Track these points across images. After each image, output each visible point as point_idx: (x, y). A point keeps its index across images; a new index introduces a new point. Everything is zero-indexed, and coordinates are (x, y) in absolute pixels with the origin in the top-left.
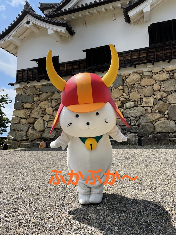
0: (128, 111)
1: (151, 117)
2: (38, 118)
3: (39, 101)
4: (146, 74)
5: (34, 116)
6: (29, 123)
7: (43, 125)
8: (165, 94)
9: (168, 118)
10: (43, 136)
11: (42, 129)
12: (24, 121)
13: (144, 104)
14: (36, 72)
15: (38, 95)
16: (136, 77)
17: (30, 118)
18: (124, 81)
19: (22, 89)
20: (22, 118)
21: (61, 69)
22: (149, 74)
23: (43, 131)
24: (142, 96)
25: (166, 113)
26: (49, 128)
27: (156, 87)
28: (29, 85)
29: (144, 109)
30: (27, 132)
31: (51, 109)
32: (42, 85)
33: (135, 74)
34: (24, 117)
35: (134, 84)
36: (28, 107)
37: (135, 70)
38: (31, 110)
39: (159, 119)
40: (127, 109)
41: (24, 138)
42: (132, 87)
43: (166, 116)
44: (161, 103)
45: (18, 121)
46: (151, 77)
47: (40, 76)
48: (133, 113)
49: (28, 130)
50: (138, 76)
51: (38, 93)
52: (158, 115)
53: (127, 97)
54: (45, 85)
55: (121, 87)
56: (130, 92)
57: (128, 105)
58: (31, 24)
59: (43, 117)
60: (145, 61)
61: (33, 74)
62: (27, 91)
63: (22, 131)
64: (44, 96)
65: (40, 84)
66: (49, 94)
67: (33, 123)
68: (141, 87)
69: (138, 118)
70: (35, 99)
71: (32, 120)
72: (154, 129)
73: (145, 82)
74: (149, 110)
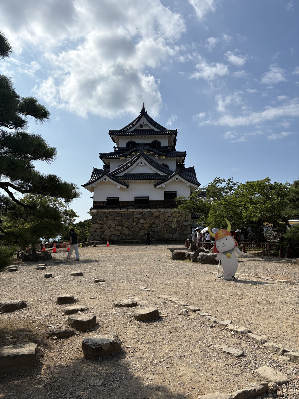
0: (154, 228)
1: (163, 232)
2: (107, 229)
3: (107, 220)
4: (162, 212)
5: (105, 228)
6: (102, 232)
7: (110, 233)
8: (169, 223)
9: (169, 233)
12: (98, 230)
13: (160, 226)
14: (105, 204)
15: (107, 217)
16: (158, 213)
17: (102, 229)
18: (152, 215)
19: (97, 212)
20: (97, 229)
21: (120, 204)
22: (163, 213)
23: (110, 236)
24: (160, 222)
25: (169, 230)
26: (113, 234)
27: (166, 219)
28: (100, 211)
29: (160, 228)
30: (100, 236)
31: (114, 225)
32: (109, 211)
33: (158, 212)
34: (99, 228)
35: (157, 216)
36: (101, 223)
37: (158, 210)
38: (102, 224)
39: (166, 233)
40: (153, 227)
41: (100, 239)
42: (156, 217)
43: (169, 232)
44: (167, 226)
45: (95, 230)
46: (164, 214)
47: (108, 206)
48: (156, 229)
49: (101, 235)
50: (159, 213)
51: (107, 215)
52: (166, 231)
53: (154, 222)
54: (111, 212)
55: (151, 217)
56: (155, 220)
57: (154, 226)
58: (107, 180)
59: (110, 229)
60: (162, 207)
61: (103, 205)
62: (100, 214)
63: (97, 236)
64: (110, 217)
65: (108, 211)
66: (113, 217)
67: (104, 232)
68: (159, 218)
69: (158, 232)
70: (105, 219)
71: (104, 230)
72: (164, 237)
73: (161, 216)
74: (162, 229)
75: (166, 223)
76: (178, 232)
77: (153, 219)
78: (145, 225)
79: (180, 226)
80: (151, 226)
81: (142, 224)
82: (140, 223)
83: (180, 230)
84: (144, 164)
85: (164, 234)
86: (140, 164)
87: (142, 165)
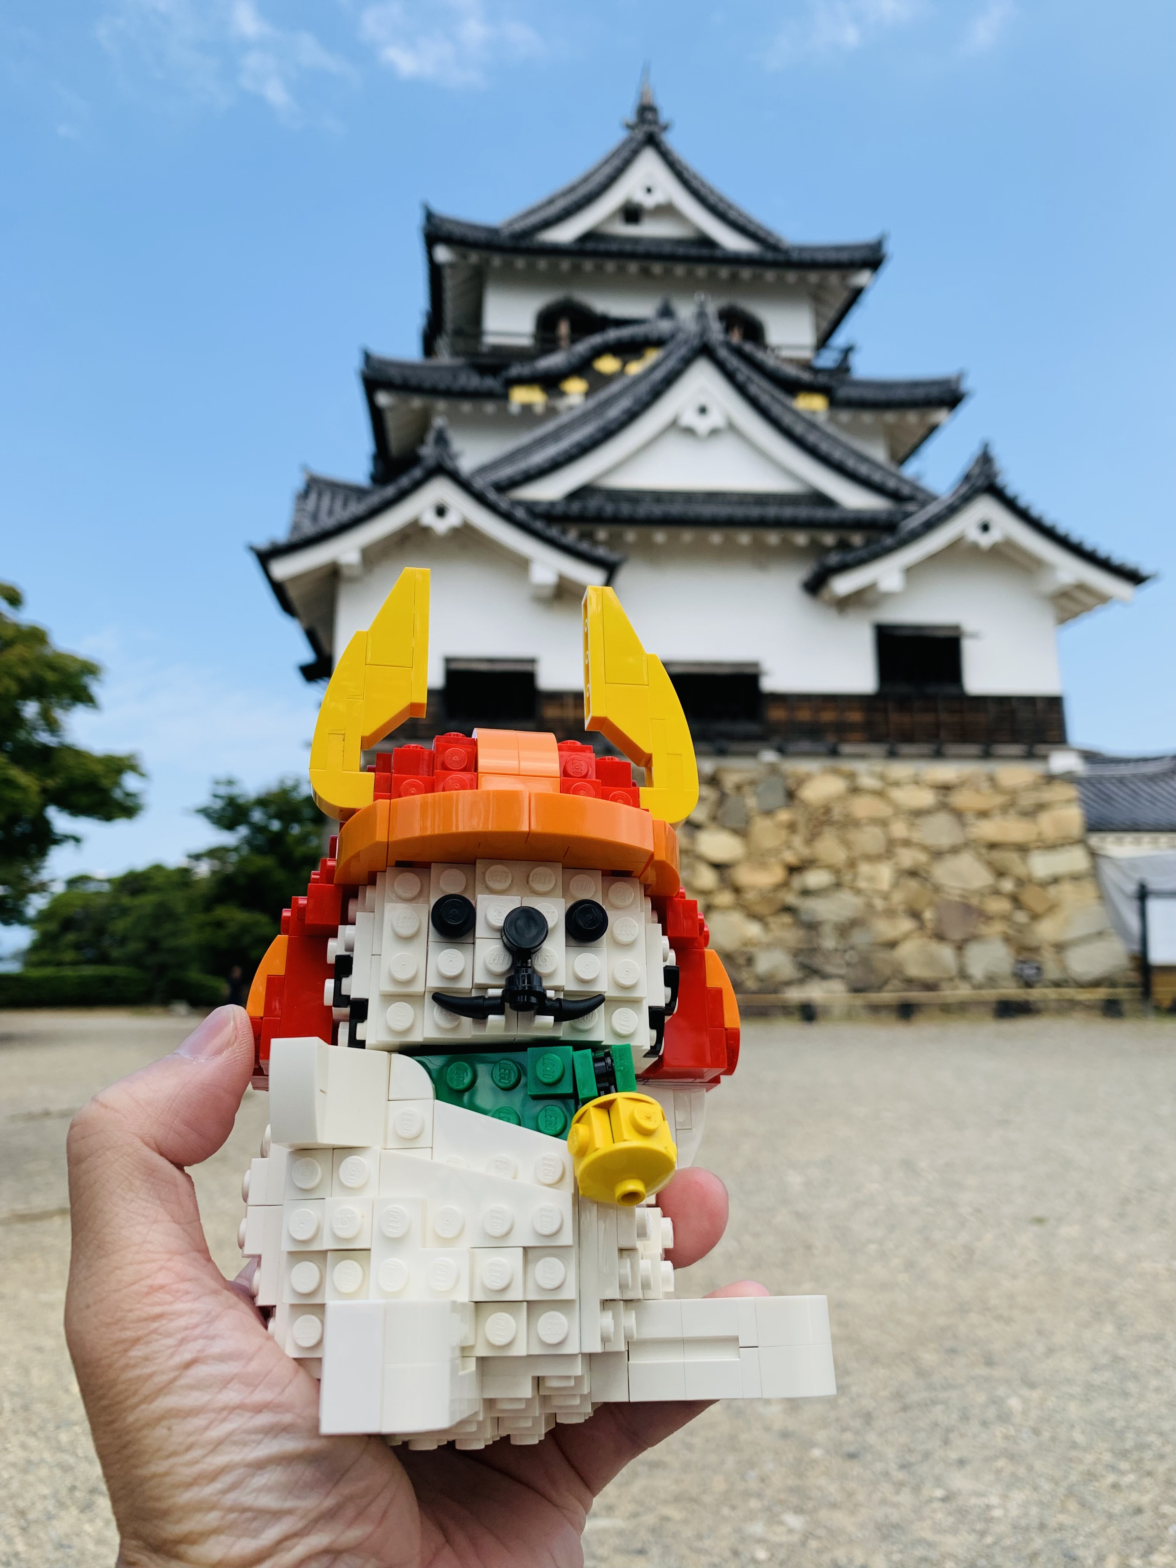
0: (812, 900)
1: (886, 929)
4: (864, 780)
8: (922, 857)
9: (935, 935)
13: (861, 884)
16: (834, 785)
18: (791, 795)
22: (877, 784)
24: (856, 856)
25: (928, 917)
27: (899, 829)
29: (862, 899)
35: (829, 810)
37: (829, 763)
40: (806, 893)
42: (821, 819)
43: (929, 927)
44: (913, 884)
46: (880, 794)
48: (829, 910)
50: (841, 784)
52: (905, 924)
53: (805, 852)
55: (783, 815)
56: (813, 836)
57: (815, 879)
68: (850, 823)
69: (845, 929)
72: (897, 967)
73: (863, 807)
74: (879, 904)
75: (908, 858)
76: (998, 927)
77: (802, 830)
78: (746, 876)
79: (1008, 885)
80: (785, 885)
81: (719, 867)
82: (700, 858)
83: (1006, 918)
84: (715, 419)
85: (892, 945)
86: (690, 418)
87: (702, 425)
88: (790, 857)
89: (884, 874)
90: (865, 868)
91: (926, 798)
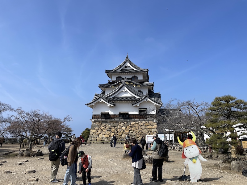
5: (99, 133)
8: (142, 129)
10: (103, 140)
11: (102, 137)
12: (95, 134)
18: (131, 124)
19: (94, 122)
21: (110, 117)
26: (104, 137)
27: (140, 127)
28: (97, 121)
29: (136, 133)
31: (105, 130)
37: (134, 121)
38: (98, 130)
41: (96, 140)
43: (141, 136)
44: (140, 132)
46: (138, 124)
47: (102, 118)
48: (133, 134)
49: (97, 137)
52: (139, 136)
55: (129, 126)
56: (132, 128)
59: (102, 133)
60: (137, 119)
61: (99, 117)
64: (103, 125)
65: (102, 121)
70: (100, 126)
72: (138, 139)
73: (136, 125)
75: (140, 129)
78: (125, 131)
79: (149, 132)
82: (122, 129)
84: (125, 91)
85: (138, 137)
86: (123, 91)
87: (124, 91)
88: (130, 129)
89: (138, 131)
90: (136, 130)
91: (142, 124)
